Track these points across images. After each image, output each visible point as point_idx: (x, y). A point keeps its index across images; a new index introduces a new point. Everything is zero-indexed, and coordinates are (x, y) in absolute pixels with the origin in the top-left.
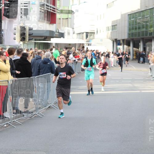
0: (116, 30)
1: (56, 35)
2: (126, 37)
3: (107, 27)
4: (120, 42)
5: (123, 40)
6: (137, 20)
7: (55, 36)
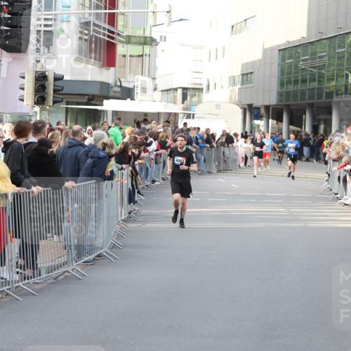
0: (252, 85)
1: (114, 92)
2: (272, 100)
3: (230, 78)
4: (259, 112)
5: (267, 108)
6: (299, 62)
7: (112, 94)
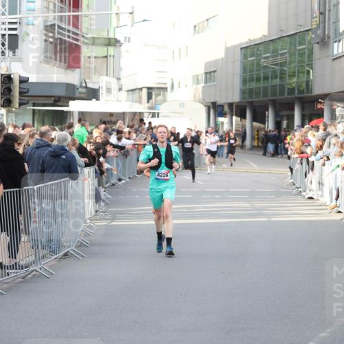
0: (215, 83)
1: (80, 93)
2: (235, 97)
3: (193, 77)
4: (223, 110)
5: (231, 105)
6: (261, 59)
7: (77, 95)
